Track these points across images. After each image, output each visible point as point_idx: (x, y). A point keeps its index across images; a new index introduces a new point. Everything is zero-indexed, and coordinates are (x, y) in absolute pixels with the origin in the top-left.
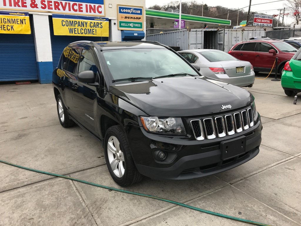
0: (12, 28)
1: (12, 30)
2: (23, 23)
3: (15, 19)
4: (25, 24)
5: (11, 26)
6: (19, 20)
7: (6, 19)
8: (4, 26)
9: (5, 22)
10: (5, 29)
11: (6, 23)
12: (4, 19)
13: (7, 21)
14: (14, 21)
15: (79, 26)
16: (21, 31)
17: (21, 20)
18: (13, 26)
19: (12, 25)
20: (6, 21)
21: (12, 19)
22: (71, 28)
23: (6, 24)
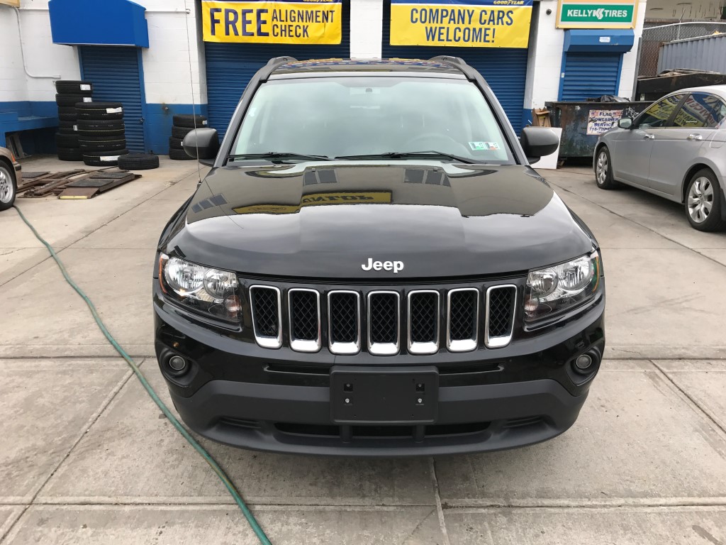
0: (305, 31)
1: (304, 36)
2: (327, 19)
3: (312, 12)
4: (332, 21)
5: (304, 26)
6: (320, 14)
7: (295, 13)
8: (291, 28)
9: (293, 19)
10: (291, 34)
11: (295, 20)
12: (293, 12)
13: (296, 15)
14: (311, 17)
15: (452, 22)
16: (321, 37)
17: (324, 12)
18: (307, 26)
19: (306, 24)
20: (294, 17)
21: (307, 12)
22: (431, 28)
23: (295, 24)
